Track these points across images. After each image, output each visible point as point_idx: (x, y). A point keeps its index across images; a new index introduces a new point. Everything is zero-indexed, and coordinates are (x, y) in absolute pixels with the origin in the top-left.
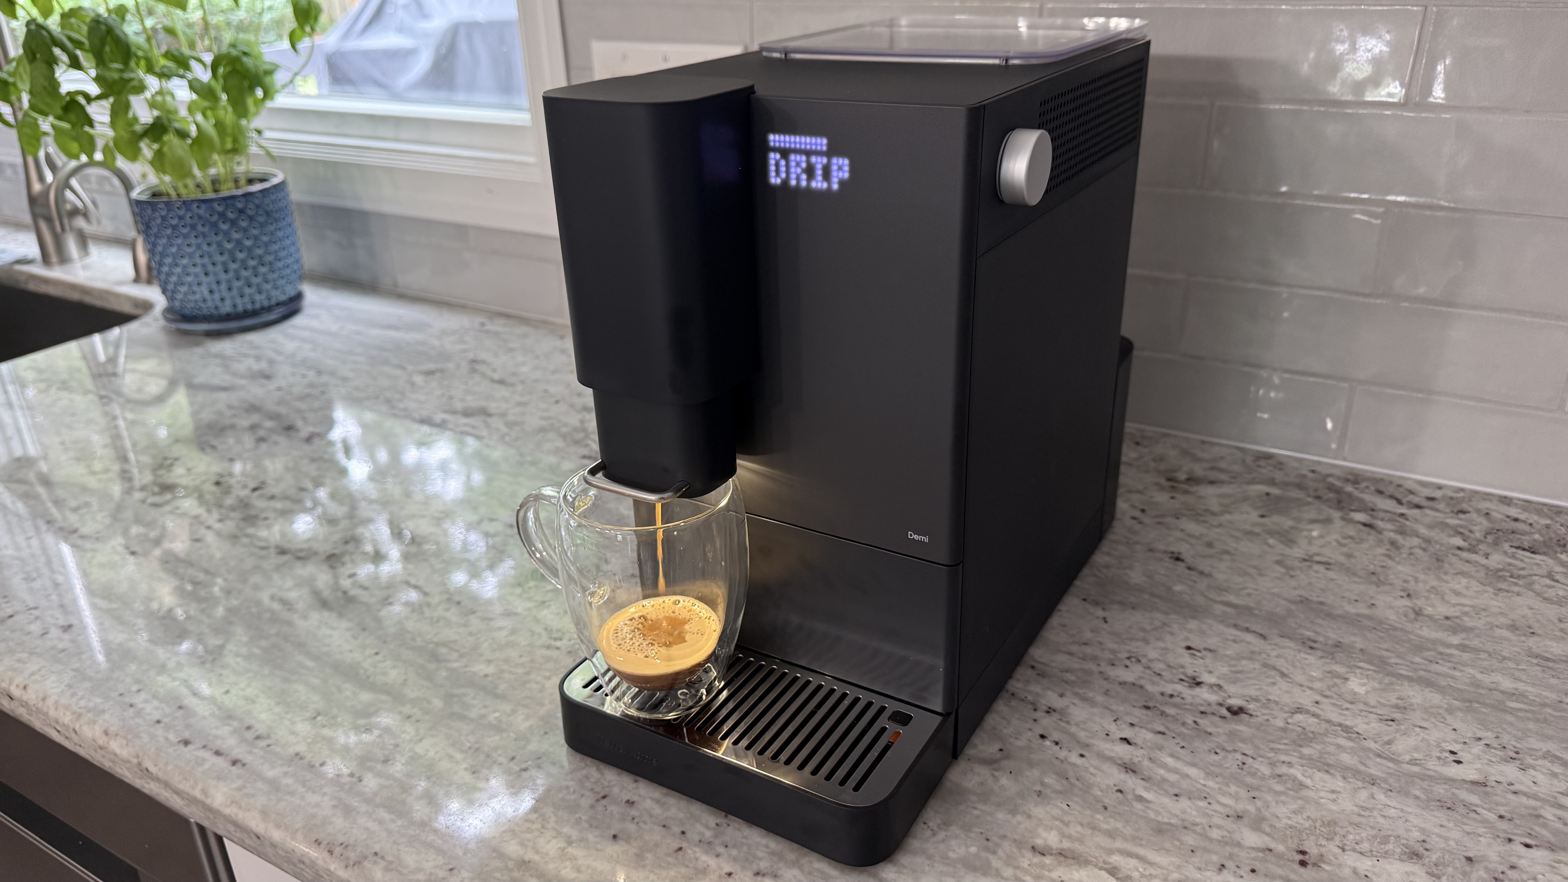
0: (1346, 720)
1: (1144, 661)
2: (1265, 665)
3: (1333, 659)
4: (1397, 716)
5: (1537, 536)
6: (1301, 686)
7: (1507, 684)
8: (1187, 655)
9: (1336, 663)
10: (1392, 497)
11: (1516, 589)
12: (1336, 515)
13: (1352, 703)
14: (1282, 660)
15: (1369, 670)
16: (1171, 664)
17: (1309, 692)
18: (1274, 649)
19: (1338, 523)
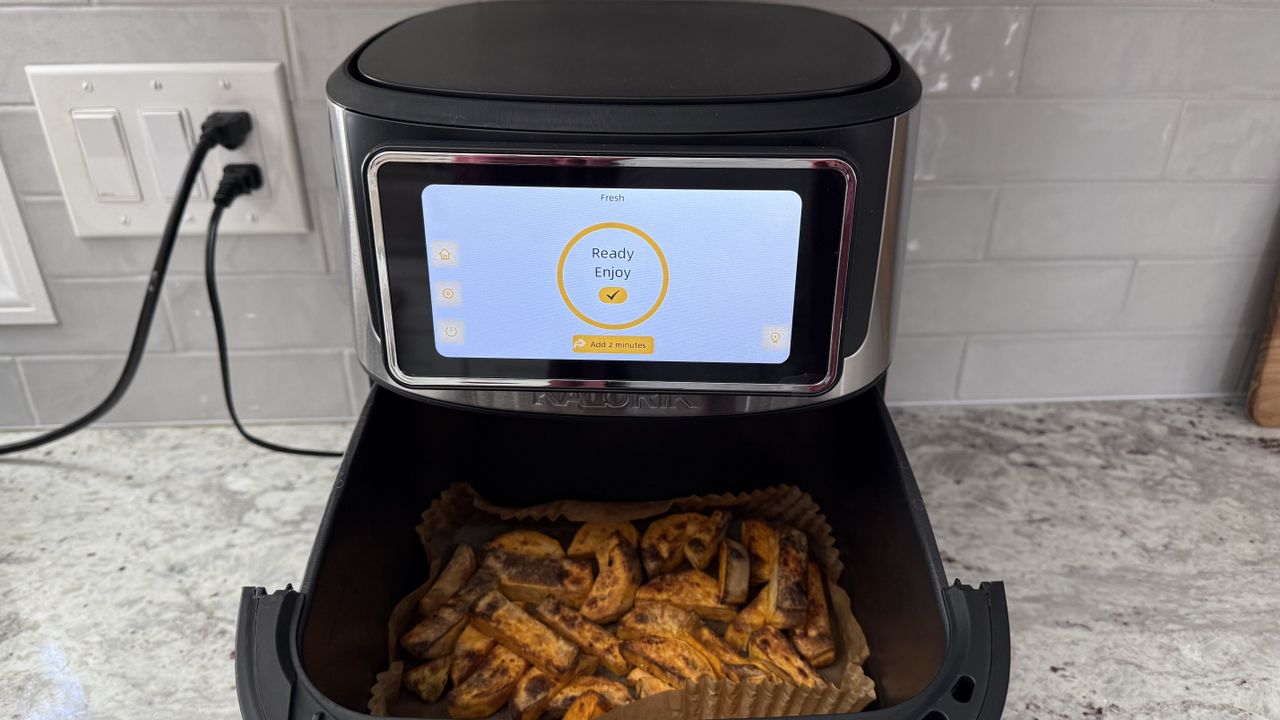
0: (1221, 699)
1: (1040, 704)
2: (1119, 662)
3: (1149, 630)
4: (1242, 675)
5: (1130, 437)
6: (1161, 674)
7: (1262, 603)
8: (1061, 679)
9: (1155, 633)
10: (1017, 428)
11: (1171, 496)
12: (1002, 461)
13: (1206, 676)
14: (1122, 649)
15: (1180, 630)
16: (1062, 697)
17: (1172, 679)
18: (1105, 639)
19: (1012, 471)
